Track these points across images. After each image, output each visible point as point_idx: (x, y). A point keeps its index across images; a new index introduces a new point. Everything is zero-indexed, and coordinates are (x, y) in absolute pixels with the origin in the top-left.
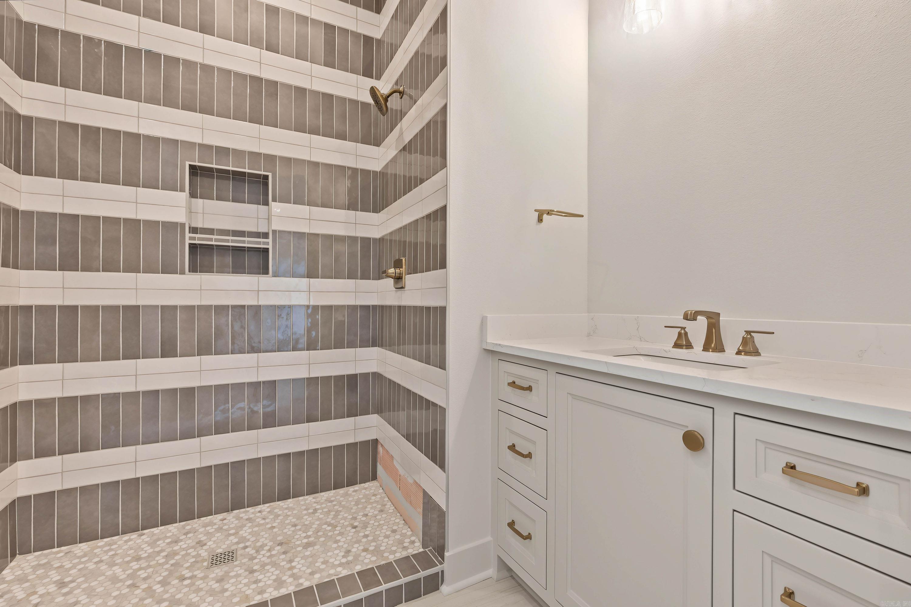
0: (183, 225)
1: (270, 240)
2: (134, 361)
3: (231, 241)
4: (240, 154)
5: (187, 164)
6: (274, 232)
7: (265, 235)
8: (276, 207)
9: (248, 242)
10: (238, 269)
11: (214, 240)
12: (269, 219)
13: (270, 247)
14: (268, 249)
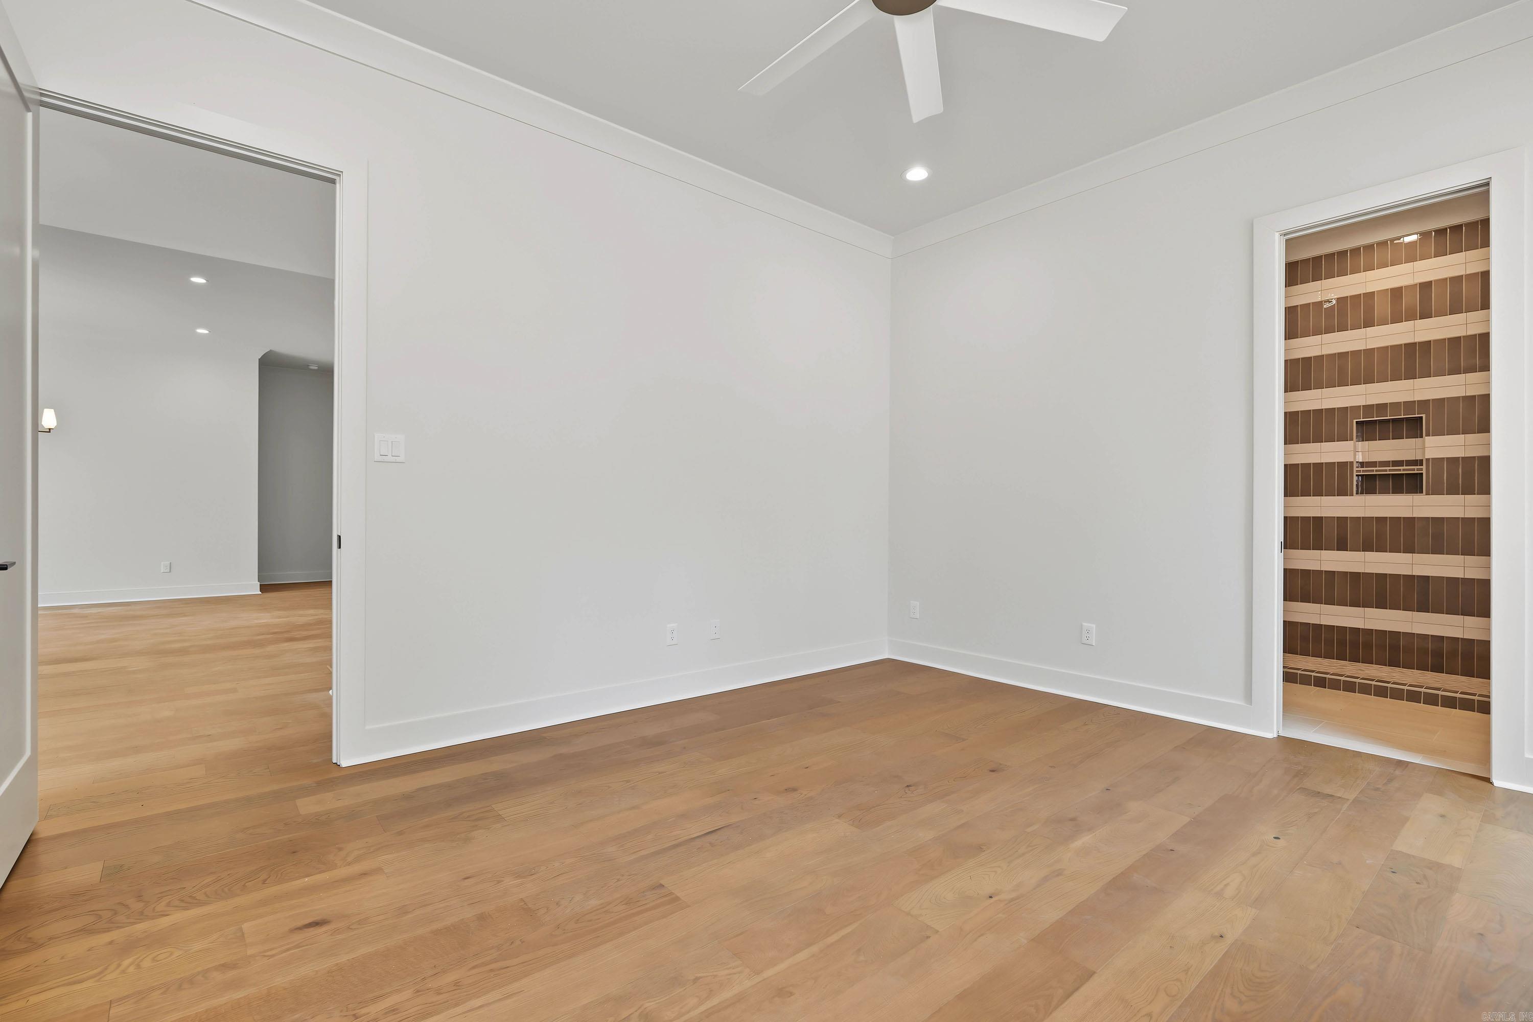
0: (1352, 463)
1: (1424, 467)
2: (1320, 551)
3: (1389, 470)
4: (1395, 405)
5: (1355, 421)
6: (1428, 460)
7: (1420, 462)
8: (1430, 441)
9: (1402, 470)
10: (1397, 490)
11: (1374, 471)
12: (1424, 448)
13: (1424, 472)
14: (1422, 473)
